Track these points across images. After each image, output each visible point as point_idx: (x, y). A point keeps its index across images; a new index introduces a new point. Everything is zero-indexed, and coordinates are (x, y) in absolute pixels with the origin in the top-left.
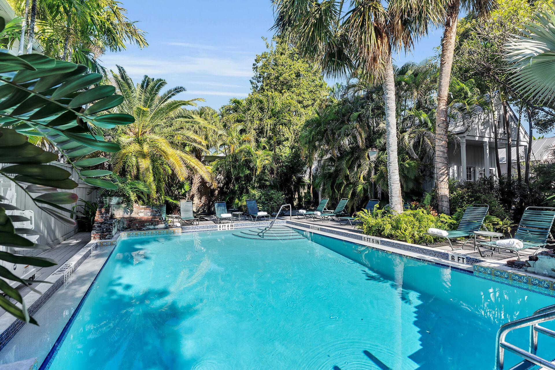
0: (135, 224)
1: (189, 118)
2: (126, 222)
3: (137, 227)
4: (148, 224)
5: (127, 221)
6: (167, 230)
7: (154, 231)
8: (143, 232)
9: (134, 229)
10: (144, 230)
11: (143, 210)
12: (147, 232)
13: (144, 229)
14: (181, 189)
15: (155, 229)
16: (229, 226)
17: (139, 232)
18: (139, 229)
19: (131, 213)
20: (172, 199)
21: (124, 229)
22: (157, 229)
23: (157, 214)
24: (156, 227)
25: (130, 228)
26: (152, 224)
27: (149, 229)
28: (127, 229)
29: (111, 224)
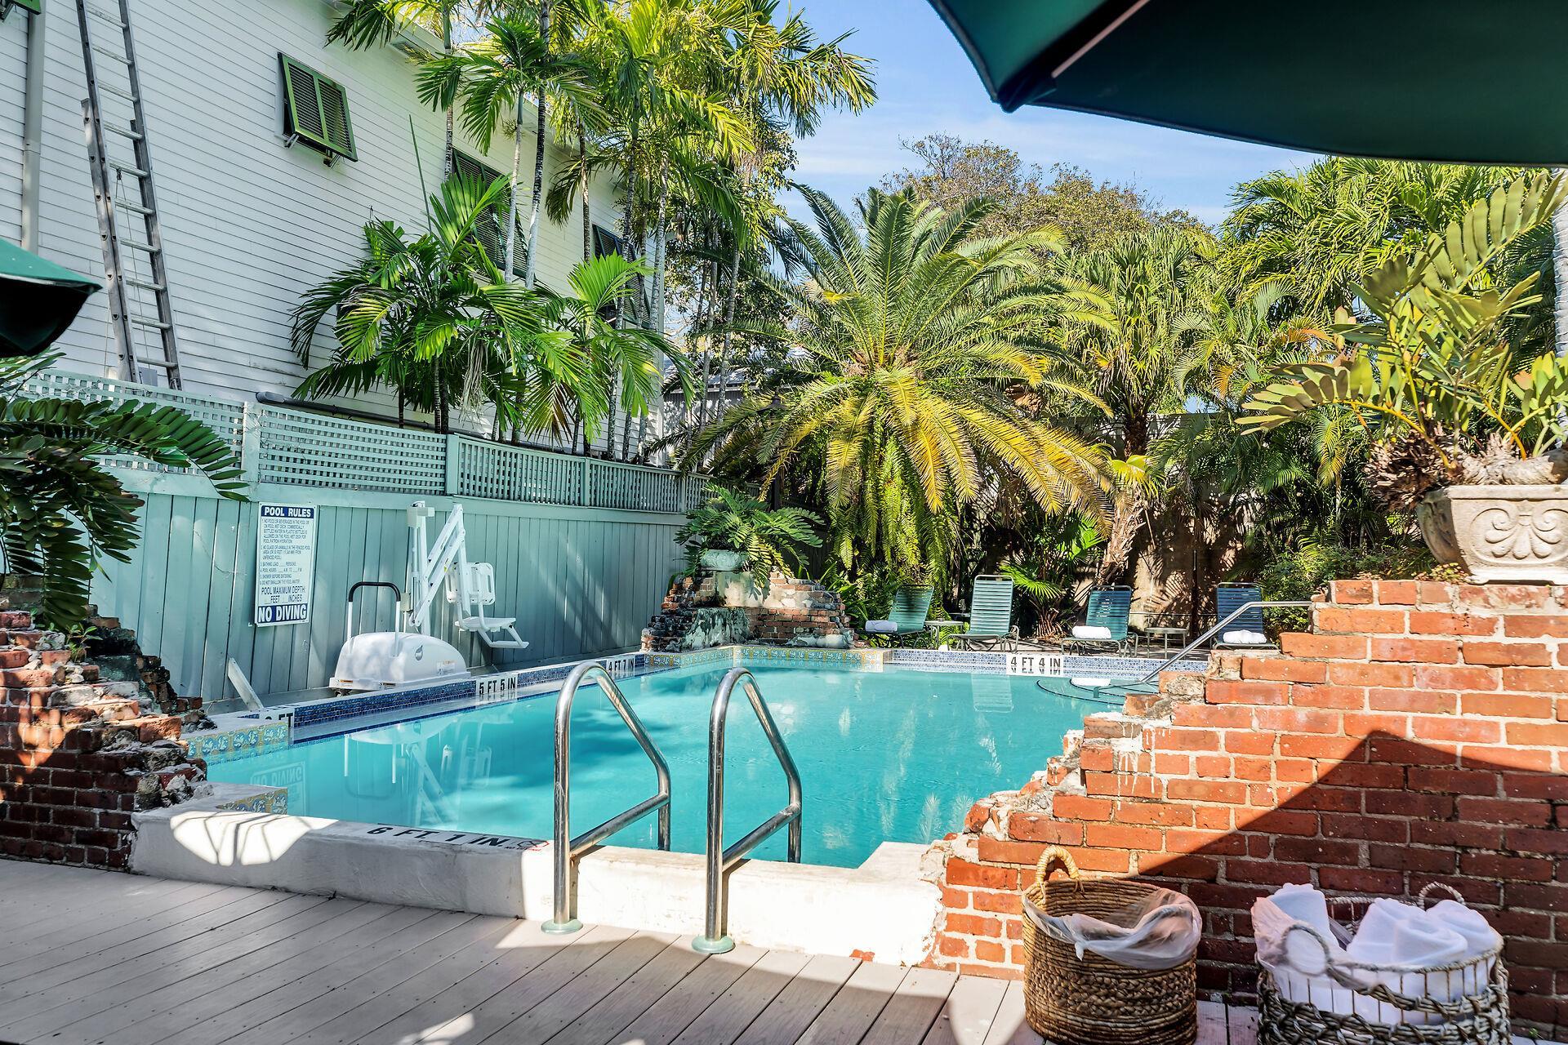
0: (770, 628)
1: (1048, 292)
2: (749, 621)
3: (775, 636)
4: (800, 629)
5: (753, 617)
6: (844, 652)
7: (811, 652)
8: (785, 651)
9: (768, 641)
10: (790, 646)
11: (791, 592)
12: (793, 652)
13: (791, 642)
14: (1068, 543)
15: (817, 646)
16: (1047, 662)
17: (775, 650)
18: (781, 644)
19: (765, 598)
20: (1030, 577)
21: (746, 639)
22: (824, 647)
23: (828, 606)
24: (820, 641)
25: (758, 636)
26: (811, 631)
27: (803, 645)
28: (751, 638)
29: (689, 618)
